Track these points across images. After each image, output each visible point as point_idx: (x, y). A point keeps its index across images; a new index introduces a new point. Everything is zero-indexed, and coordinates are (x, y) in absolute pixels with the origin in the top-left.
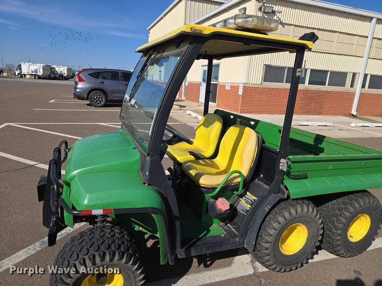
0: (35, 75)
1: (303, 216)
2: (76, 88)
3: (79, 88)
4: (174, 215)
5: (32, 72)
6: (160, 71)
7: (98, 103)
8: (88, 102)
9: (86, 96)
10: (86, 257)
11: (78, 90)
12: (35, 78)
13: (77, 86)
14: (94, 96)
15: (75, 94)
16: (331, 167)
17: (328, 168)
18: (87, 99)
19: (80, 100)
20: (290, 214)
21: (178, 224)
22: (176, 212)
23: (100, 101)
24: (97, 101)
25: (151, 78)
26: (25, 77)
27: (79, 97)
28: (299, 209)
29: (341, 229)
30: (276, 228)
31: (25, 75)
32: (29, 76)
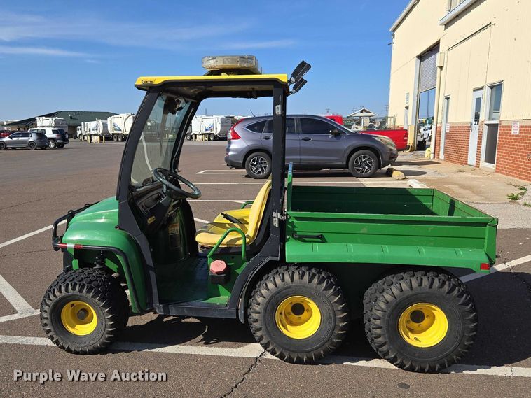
0: (210, 134)
1: (304, 287)
2: (228, 150)
3: (233, 150)
4: (148, 264)
5: (206, 130)
6: (407, 108)
7: (260, 172)
8: (244, 172)
9: (242, 162)
10: (62, 285)
11: (230, 153)
12: (209, 140)
13: (229, 146)
14: (254, 161)
15: (227, 160)
16: (365, 231)
17: (361, 232)
18: (243, 167)
19: (234, 169)
20: (283, 280)
21: (152, 275)
22: (150, 262)
23: (262, 168)
24: (257, 169)
25: (392, 124)
26: (196, 138)
27: (232, 164)
28: (297, 277)
29: (379, 318)
30: (265, 296)
31: (196, 135)
32: (201, 136)
